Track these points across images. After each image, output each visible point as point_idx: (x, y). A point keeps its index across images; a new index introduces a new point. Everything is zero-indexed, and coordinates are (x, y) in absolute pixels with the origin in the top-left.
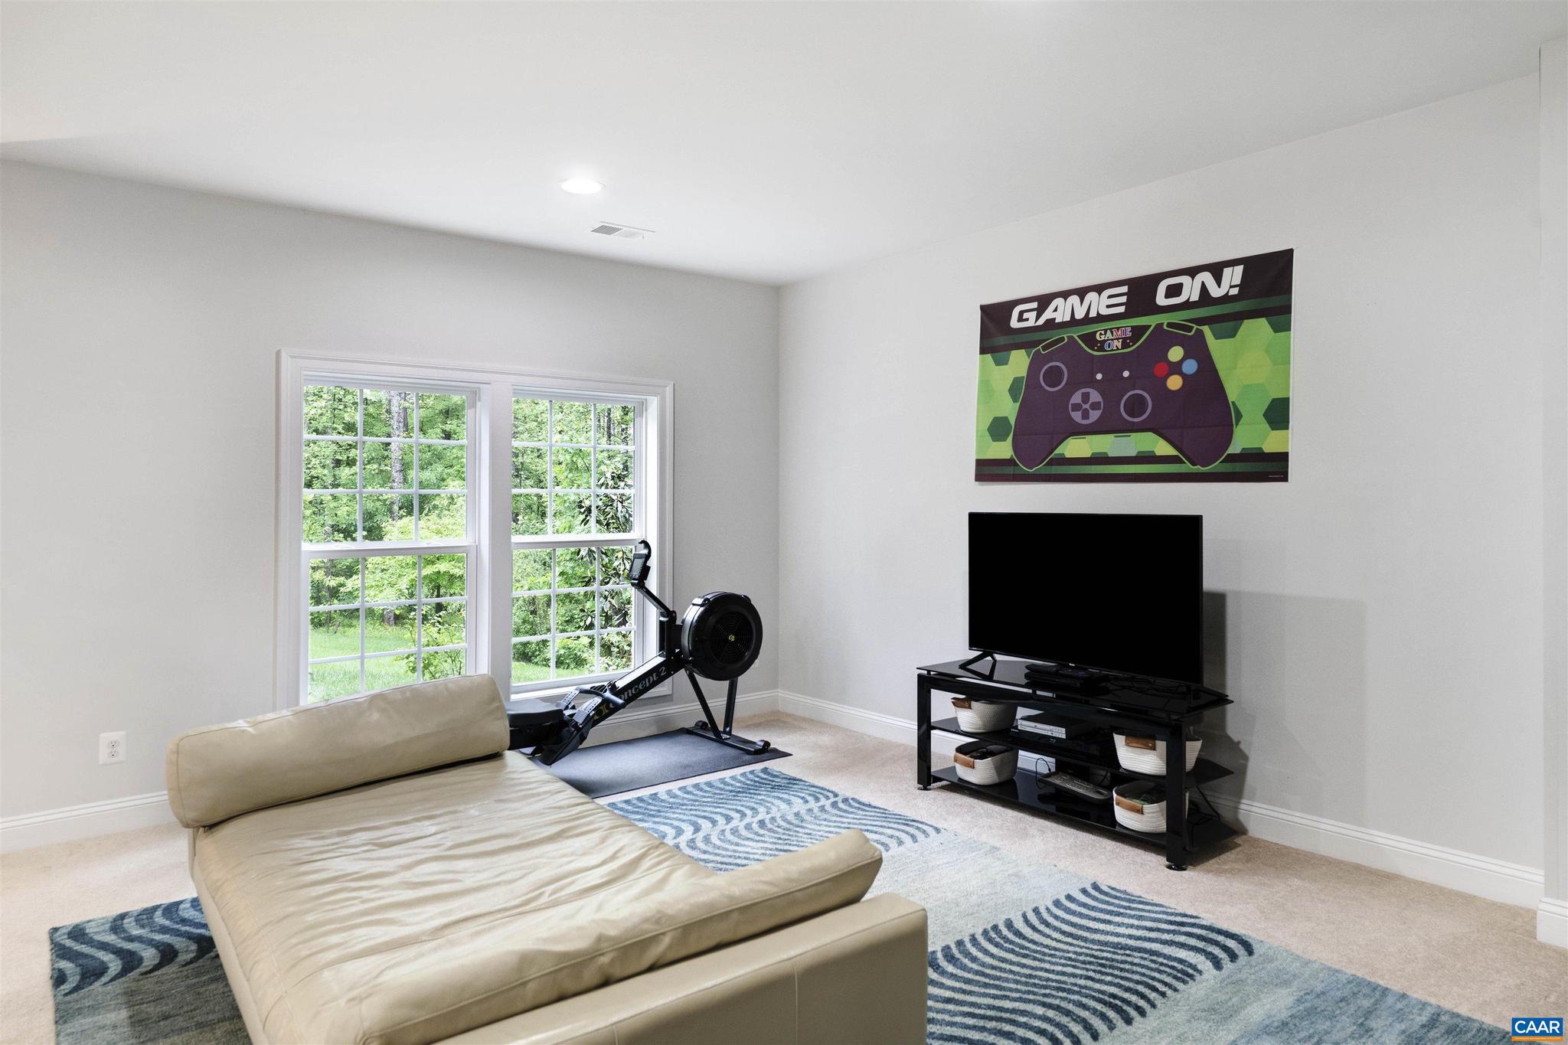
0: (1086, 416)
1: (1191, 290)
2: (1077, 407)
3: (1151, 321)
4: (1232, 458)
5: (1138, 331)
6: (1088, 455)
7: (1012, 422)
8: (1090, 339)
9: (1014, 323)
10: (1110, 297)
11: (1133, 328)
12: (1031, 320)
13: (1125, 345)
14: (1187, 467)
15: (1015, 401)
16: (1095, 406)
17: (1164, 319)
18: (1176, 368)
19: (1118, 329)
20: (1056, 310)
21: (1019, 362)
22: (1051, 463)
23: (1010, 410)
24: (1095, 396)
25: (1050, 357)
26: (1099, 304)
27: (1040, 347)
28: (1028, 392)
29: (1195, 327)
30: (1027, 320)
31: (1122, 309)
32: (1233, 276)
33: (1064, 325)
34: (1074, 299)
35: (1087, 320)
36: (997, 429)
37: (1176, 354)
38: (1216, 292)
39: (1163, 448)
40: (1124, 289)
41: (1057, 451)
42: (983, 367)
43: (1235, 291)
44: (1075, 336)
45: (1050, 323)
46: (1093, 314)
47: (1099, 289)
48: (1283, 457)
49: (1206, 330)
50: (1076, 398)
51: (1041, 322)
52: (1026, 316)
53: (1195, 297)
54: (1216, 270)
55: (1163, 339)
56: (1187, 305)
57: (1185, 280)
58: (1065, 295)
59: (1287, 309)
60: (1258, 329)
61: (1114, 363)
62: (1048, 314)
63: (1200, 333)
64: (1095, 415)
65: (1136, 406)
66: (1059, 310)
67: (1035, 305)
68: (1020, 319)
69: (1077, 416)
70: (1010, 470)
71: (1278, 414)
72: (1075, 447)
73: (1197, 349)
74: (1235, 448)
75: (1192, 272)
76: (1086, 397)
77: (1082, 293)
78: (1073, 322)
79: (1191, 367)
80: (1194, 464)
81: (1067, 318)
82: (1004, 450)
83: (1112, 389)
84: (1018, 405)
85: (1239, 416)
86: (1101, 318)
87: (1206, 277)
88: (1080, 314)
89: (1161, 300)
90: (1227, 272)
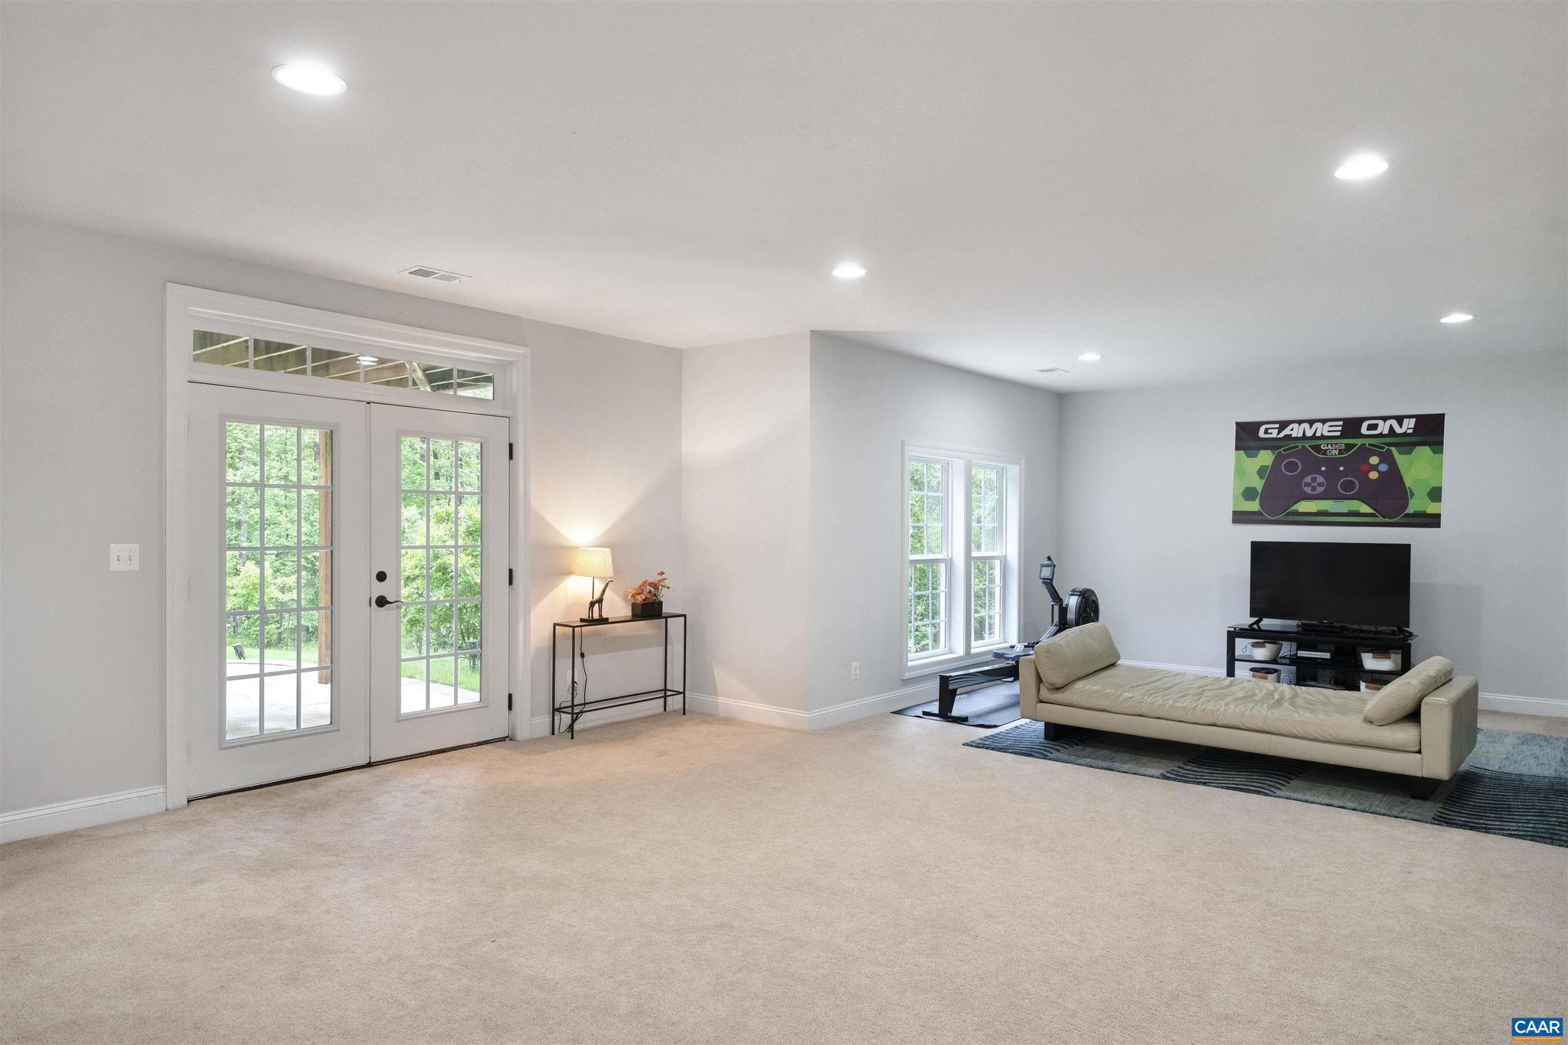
0: (1314, 489)
1: (1383, 428)
2: (1307, 485)
3: (1359, 442)
4: (1408, 515)
5: (1349, 447)
6: (1315, 511)
7: (1260, 492)
8: (1317, 448)
9: (1261, 434)
10: (1330, 426)
11: (1346, 445)
12: (1274, 434)
13: (1340, 452)
14: (1381, 519)
15: (1262, 478)
16: (1320, 485)
17: (1367, 441)
18: (1375, 468)
19: (1336, 444)
20: (1292, 430)
21: (1266, 458)
22: (1288, 514)
23: (1258, 484)
24: (1320, 479)
25: (1288, 456)
26: (1323, 430)
27: (1282, 449)
28: (1270, 475)
29: (1386, 447)
30: (1271, 433)
31: (1338, 434)
32: (1409, 425)
33: (1297, 439)
34: (1306, 426)
35: (1314, 437)
36: (1249, 494)
37: (1374, 460)
38: (1398, 430)
39: (1365, 509)
40: (1341, 423)
41: (1294, 508)
42: (1238, 460)
43: (1411, 431)
44: (1307, 446)
45: (1288, 437)
46: (1318, 434)
47: (1324, 421)
48: (1439, 516)
49: (1393, 449)
50: (1308, 479)
51: (1281, 435)
52: (1269, 431)
53: (1386, 432)
54: (1400, 419)
55: (1365, 452)
56: (1381, 435)
57: (1380, 422)
58: (1300, 422)
59: (1441, 443)
60: (1426, 451)
61: (1332, 463)
62: (1286, 432)
63: (1390, 452)
64: (1320, 490)
65: (1349, 486)
66: (1296, 431)
67: (1277, 426)
68: (1266, 432)
69: (1308, 490)
70: (1259, 518)
71: (1435, 494)
72: (1304, 506)
73: (1387, 458)
74: (1410, 510)
75: (1385, 419)
76: (1314, 480)
77: (1311, 422)
78: (1304, 437)
79: (1384, 467)
80: (1384, 518)
81: (1300, 435)
82: (1254, 506)
83: (1332, 475)
84: (1264, 481)
85: (1412, 494)
86: (1323, 437)
87: (1394, 423)
88: (1309, 433)
89: (1364, 430)
90: (1406, 421)
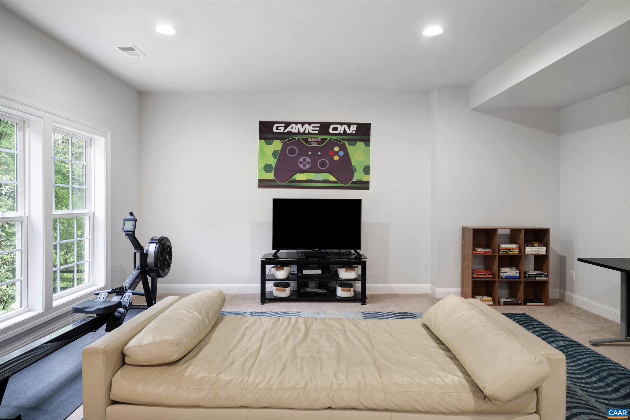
0: (305, 166)
1: (341, 130)
2: (301, 163)
3: (328, 137)
4: (354, 182)
5: (323, 140)
6: (305, 179)
7: (274, 166)
8: (306, 140)
9: (274, 130)
10: (313, 127)
11: (322, 139)
12: (282, 130)
13: (319, 144)
14: (340, 185)
15: (275, 158)
16: (308, 163)
17: (333, 137)
18: (337, 153)
19: (316, 138)
20: (292, 128)
21: (277, 145)
22: (290, 182)
23: (273, 162)
24: (308, 160)
25: (290, 144)
26: (309, 129)
27: (286, 140)
28: (280, 156)
29: (343, 141)
30: (280, 130)
31: (317, 132)
32: (354, 128)
33: (295, 134)
34: (300, 126)
35: (304, 133)
36: (267, 168)
37: (336, 149)
38: (349, 132)
39: (332, 178)
40: (319, 125)
41: (293, 178)
42: (260, 145)
43: (354, 132)
44: (300, 138)
45: (290, 132)
46: (307, 132)
47: (310, 124)
48: (368, 183)
49: (346, 142)
50: (301, 160)
51: (286, 131)
52: (279, 128)
53: (342, 132)
54: (349, 125)
55: (332, 144)
56: (339, 134)
57: (339, 126)
58: (296, 123)
59: (369, 140)
60: (360, 144)
61: (315, 150)
62: (289, 129)
63: (344, 144)
64: (308, 166)
65: (323, 164)
66: (294, 129)
67: (283, 125)
68: (277, 129)
69: (301, 166)
70: (274, 184)
71: (367, 170)
72: (300, 177)
73: (343, 148)
74: (355, 179)
75: (342, 124)
76: (305, 160)
77: (303, 124)
78: (299, 133)
79: (341, 153)
80: (342, 184)
81: (297, 131)
82: (271, 176)
83: (314, 158)
84: (276, 160)
85: (356, 170)
86: (309, 134)
87: (345, 126)
88: (302, 131)
89: (331, 131)
90: (352, 126)
